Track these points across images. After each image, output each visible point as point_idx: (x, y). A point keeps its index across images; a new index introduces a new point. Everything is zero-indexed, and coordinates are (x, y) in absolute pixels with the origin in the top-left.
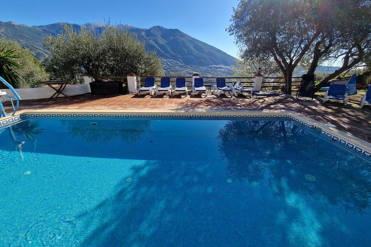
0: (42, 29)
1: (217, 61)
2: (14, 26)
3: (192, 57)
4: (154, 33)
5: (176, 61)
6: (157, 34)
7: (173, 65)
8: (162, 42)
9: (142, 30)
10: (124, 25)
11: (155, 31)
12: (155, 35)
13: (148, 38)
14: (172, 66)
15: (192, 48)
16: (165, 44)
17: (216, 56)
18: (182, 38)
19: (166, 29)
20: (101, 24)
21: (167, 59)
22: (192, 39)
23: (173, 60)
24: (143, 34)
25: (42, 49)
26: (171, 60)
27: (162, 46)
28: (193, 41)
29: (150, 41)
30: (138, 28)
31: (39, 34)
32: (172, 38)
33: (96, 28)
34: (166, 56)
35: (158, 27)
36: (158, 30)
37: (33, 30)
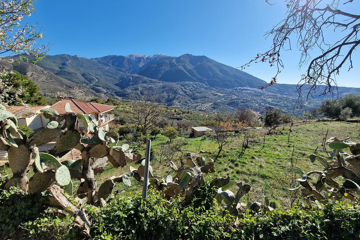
0: (97, 61)
1: (243, 83)
2: (78, 58)
3: (217, 80)
4: (183, 60)
5: (201, 84)
6: (185, 61)
7: (198, 87)
8: (190, 67)
9: (172, 58)
10: (159, 55)
11: (185, 59)
12: (184, 62)
13: (177, 64)
14: (198, 88)
15: (218, 72)
16: (193, 69)
17: (242, 78)
18: (208, 64)
19: (194, 56)
20: (141, 55)
21: (193, 81)
22: (217, 63)
23: (199, 83)
24: (174, 61)
25: (94, 75)
26: (197, 83)
27: (189, 71)
28: (219, 65)
29: (179, 67)
30: (170, 57)
31: (94, 64)
32: (199, 63)
33: (136, 58)
34: (193, 79)
35: (188, 55)
36: (187, 57)
37: (90, 61)
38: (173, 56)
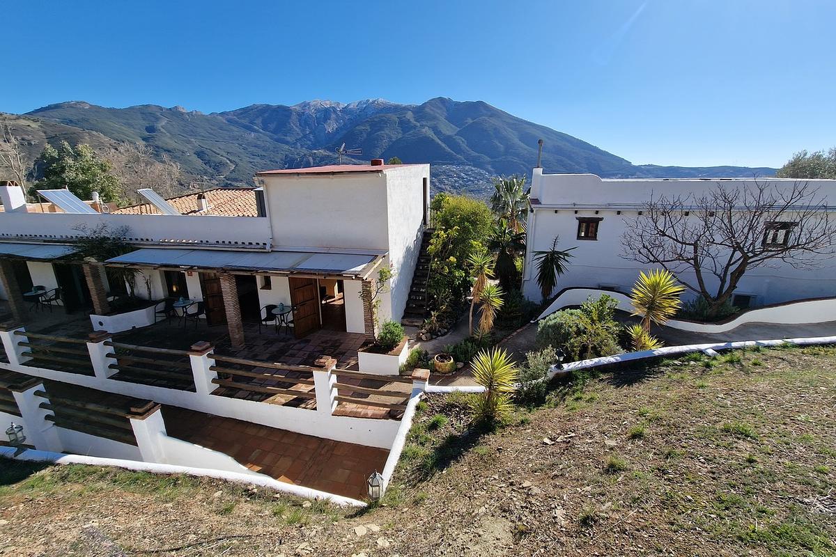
0: (226, 119)
1: (577, 167)
2: (182, 114)
3: (516, 160)
4: (432, 112)
5: (477, 170)
6: (438, 115)
7: (472, 179)
8: (448, 129)
9: (406, 109)
10: (371, 101)
11: (435, 109)
12: (435, 118)
13: (418, 124)
14: (470, 180)
15: (516, 140)
16: (456, 135)
17: (573, 155)
18: (493, 121)
19: (457, 104)
20: (328, 102)
21: (458, 165)
22: (511, 119)
23: (473, 168)
24: (410, 115)
25: (225, 154)
26: (467, 168)
27: (448, 140)
28: (518, 124)
29: (424, 130)
30: (398, 105)
31: (221, 128)
32: (470, 121)
33: (317, 110)
34: (457, 159)
35: (442, 100)
36: (441, 106)
37: (210, 120)
38: (404, 103)
